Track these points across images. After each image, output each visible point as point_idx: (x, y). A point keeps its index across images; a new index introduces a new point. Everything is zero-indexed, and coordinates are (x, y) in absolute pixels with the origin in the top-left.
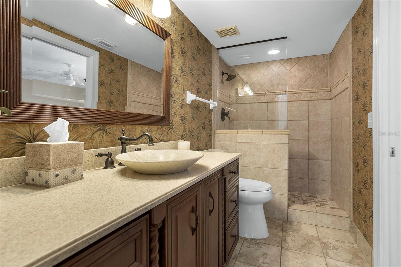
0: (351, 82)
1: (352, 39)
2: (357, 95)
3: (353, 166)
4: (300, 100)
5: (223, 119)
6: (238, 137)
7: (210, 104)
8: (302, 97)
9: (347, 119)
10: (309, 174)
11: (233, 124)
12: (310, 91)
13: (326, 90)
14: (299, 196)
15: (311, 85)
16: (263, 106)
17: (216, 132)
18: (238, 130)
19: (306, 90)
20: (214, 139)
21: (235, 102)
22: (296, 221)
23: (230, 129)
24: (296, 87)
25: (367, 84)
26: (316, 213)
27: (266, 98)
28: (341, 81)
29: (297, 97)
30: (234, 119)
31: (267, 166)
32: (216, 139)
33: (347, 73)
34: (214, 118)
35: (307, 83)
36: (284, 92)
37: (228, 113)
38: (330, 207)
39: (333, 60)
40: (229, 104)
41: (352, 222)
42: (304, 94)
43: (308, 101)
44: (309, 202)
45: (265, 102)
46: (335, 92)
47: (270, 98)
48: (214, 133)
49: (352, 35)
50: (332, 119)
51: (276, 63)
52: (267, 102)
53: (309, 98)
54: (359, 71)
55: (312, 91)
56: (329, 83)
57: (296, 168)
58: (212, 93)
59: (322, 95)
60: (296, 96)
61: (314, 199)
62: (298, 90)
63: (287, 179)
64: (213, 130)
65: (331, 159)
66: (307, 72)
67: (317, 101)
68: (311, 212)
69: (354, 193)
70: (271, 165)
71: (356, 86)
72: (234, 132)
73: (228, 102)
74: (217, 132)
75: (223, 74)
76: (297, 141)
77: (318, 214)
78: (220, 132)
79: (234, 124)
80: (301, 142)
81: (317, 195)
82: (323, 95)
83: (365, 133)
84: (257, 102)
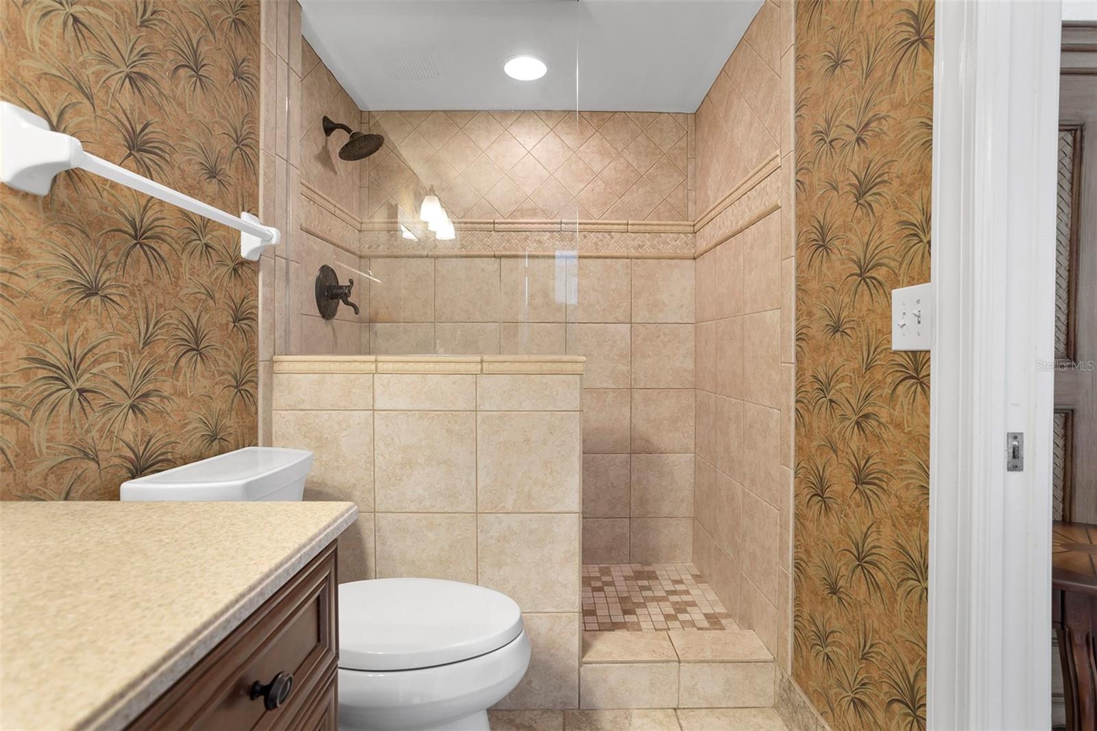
0: (793, 185)
1: (796, 32)
2: (823, 230)
3: (795, 483)
4: (607, 254)
5: (327, 312)
6: (379, 389)
7: (243, 234)
8: (614, 246)
9: (773, 316)
10: (632, 499)
11: (376, 335)
12: (636, 228)
13: (681, 229)
14: (604, 579)
15: (640, 206)
16: (483, 270)
17: (276, 367)
18: (380, 358)
19: (626, 222)
20: (269, 399)
21: (382, 250)
22: (609, 707)
23: (360, 353)
24: (594, 211)
25: (886, 177)
26: (677, 664)
27: (496, 243)
28: (741, 191)
29: (596, 244)
30: (377, 314)
31: (502, 504)
32: (281, 399)
33: (773, 155)
34: (270, 301)
35: (626, 198)
36: (556, 223)
37: (346, 287)
38: (704, 614)
39: (706, 130)
40: (361, 257)
41: (790, 682)
42: (618, 235)
43: (631, 259)
44: (639, 605)
45: (490, 257)
46: (711, 233)
47: (508, 241)
48: (271, 372)
49: (798, 18)
50: (697, 323)
51: (532, 120)
52: (500, 257)
53: (633, 251)
54: (832, 136)
55: (642, 228)
56: (691, 207)
57: (594, 485)
58: (257, 184)
59: (672, 244)
60: (595, 239)
61: (649, 589)
62: (599, 221)
63: (578, 549)
64: (263, 353)
65: (693, 446)
66: (629, 165)
67: (656, 261)
68: (661, 664)
69: (797, 581)
70: (515, 501)
71: (815, 198)
72: (363, 366)
73: (354, 246)
74: (286, 367)
75: (329, 127)
76: (595, 395)
77: (685, 666)
78: (297, 367)
79: (378, 333)
80: (610, 396)
81: (654, 567)
82: (674, 242)
83: (867, 369)
84: (464, 252)
